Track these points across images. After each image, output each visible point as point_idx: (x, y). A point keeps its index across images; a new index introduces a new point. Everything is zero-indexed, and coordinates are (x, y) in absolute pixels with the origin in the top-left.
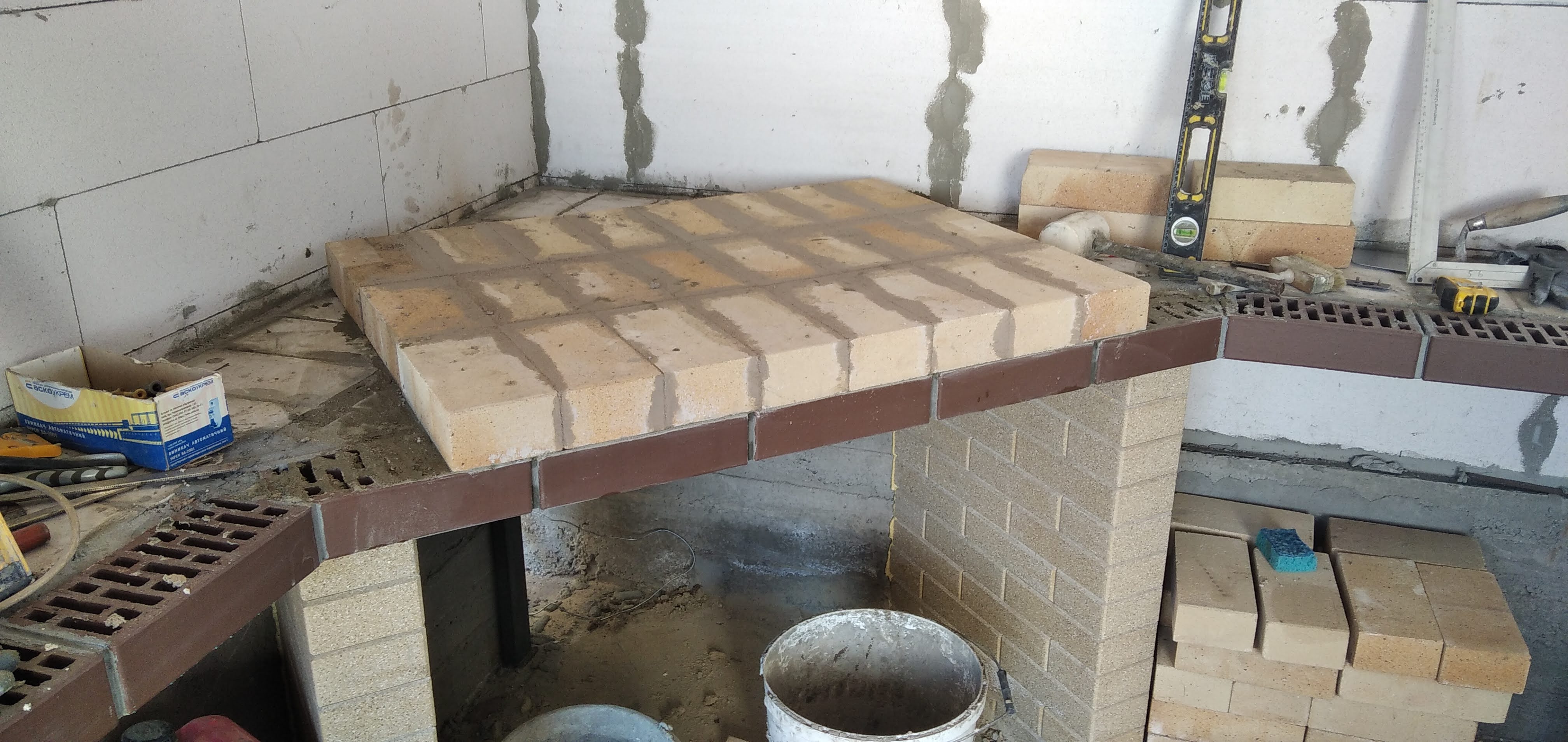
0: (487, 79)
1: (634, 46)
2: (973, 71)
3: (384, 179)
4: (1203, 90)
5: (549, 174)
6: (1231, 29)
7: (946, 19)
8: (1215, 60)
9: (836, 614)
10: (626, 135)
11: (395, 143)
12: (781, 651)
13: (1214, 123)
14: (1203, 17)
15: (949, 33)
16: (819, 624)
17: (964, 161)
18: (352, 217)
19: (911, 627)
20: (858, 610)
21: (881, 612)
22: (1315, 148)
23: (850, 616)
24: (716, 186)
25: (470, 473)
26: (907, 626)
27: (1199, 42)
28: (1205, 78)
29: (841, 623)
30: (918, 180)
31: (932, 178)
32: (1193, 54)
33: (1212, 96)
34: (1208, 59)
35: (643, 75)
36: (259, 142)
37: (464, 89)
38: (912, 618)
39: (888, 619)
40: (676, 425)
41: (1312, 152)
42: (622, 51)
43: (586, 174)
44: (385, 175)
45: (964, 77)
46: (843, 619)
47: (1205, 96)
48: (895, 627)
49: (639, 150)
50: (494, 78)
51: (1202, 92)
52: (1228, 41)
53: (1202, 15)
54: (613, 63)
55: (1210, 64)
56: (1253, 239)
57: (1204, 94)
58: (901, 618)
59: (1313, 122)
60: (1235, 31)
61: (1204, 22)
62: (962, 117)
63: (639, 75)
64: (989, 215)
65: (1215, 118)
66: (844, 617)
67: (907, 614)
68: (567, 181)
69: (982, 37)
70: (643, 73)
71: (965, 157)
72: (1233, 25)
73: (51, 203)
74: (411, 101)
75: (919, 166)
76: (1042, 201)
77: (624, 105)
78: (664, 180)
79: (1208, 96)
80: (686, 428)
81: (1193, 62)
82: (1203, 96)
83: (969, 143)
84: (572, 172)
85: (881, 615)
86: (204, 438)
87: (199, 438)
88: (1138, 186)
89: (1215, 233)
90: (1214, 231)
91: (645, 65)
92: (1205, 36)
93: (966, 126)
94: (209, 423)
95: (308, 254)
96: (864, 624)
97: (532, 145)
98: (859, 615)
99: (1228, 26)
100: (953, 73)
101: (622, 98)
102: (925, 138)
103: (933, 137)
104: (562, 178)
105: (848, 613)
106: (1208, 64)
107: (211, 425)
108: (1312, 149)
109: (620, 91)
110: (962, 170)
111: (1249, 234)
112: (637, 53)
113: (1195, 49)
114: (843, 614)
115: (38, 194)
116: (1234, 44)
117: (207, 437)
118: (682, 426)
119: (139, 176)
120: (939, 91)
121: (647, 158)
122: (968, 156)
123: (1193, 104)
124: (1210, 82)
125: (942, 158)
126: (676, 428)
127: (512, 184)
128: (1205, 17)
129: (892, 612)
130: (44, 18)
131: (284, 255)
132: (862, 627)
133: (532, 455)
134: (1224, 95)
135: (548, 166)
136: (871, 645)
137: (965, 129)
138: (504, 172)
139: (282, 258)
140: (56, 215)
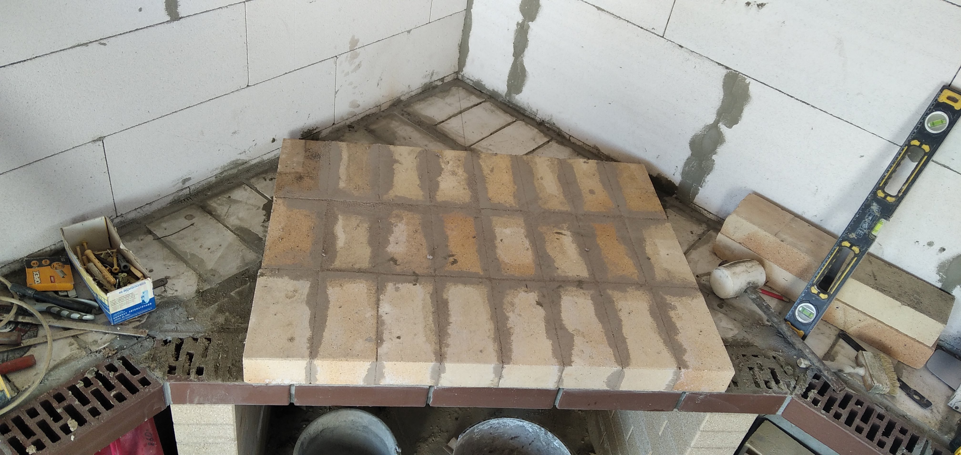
0: (429, 23)
1: (528, 22)
2: (730, 127)
3: (336, 93)
4: (862, 227)
5: (463, 74)
6: (900, 195)
7: (723, 88)
8: (879, 210)
9: (517, 420)
10: (510, 71)
11: (349, 72)
12: (476, 431)
13: (858, 253)
14: (885, 176)
15: (722, 97)
16: (505, 421)
17: (706, 177)
18: (309, 117)
19: (557, 445)
20: (530, 423)
21: (543, 429)
22: (942, 277)
23: (525, 423)
24: (554, 123)
25: (254, 385)
26: (555, 443)
27: (874, 193)
28: (867, 220)
29: (519, 425)
30: (674, 175)
31: (682, 178)
32: (866, 199)
33: (865, 234)
34: (875, 207)
35: (529, 41)
36: (248, 86)
37: (409, 32)
38: (558, 441)
39: (545, 434)
40: (382, 384)
41: (939, 278)
42: (520, 22)
43: (483, 83)
44: (338, 91)
45: (723, 128)
46: (521, 423)
47: (861, 232)
48: (549, 440)
49: (516, 83)
50: (435, 21)
51: (860, 228)
52: (894, 202)
53: (886, 175)
54: (514, 27)
55: (875, 212)
56: (862, 324)
57: (860, 230)
58: (553, 438)
59: (948, 260)
60: (902, 198)
61: (884, 180)
62: (713, 151)
63: (527, 40)
64: (711, 214)
65: (860, 250)
66: (522, 423)
67: (556, 438)
68: (472, 82)
69: (743, 109)
70: (529, 40)
71: (708, 175)
72: (903, 193)
73: (101, 139)
74: (365, 46)
75: (677, 167)
76: (733, 238)
77: (513, 54)
78: (525, 106)
79: (863, 233)
80: (388, 386)
81: (864, 205)
82: (859, 231)
83: (712, 168)
84: (476, 79)
85: (543, 430)
86: (137, 309)
87: (134, 309)
88: (798, 259)
89: (838, 309)
90: (837, 308)
91: (531, 36)
92: (880, 191)
93: (714, 157)
94: (141, 302)
95: (274, 140)
96: (532, 430)
97: (457, 55)
98: (530, 425)
99: (899, 192)
100: (717, 122)
101: (513, 49)
102: (687, 153)
103: (691, 154)
104: (470, 79)
105: (524, 422)
106: (873, 211)
107: (142, 303)
108: (939, 276)
109: (513, 45)
110: (703, 181)
111: (860, 320)
112: (529, 27)
113: (869, 196)
114: (521, 421)
115: (92, 136)
116: (898, 206)
117: (139, 308)
118: (385, 385)
119: (161, 117)
120: (704, 129)
121: (519, 90)
122: (709, 175)
123: (850, 233)
124: (869, 224)
125: (693, 169)
126: (381, 385)
127: (435, 81)
128: (886, 177)
129: (549, 433)
130: (105, 44)
131: (256, 144)
132: (530, 431)
133: (291, 383)
134: (874, 237)
135: (464, 69)
136: (533, 441)
137: (713, 158)
138: (430, 75)
139: (255, 145)
140: (103, 144)
